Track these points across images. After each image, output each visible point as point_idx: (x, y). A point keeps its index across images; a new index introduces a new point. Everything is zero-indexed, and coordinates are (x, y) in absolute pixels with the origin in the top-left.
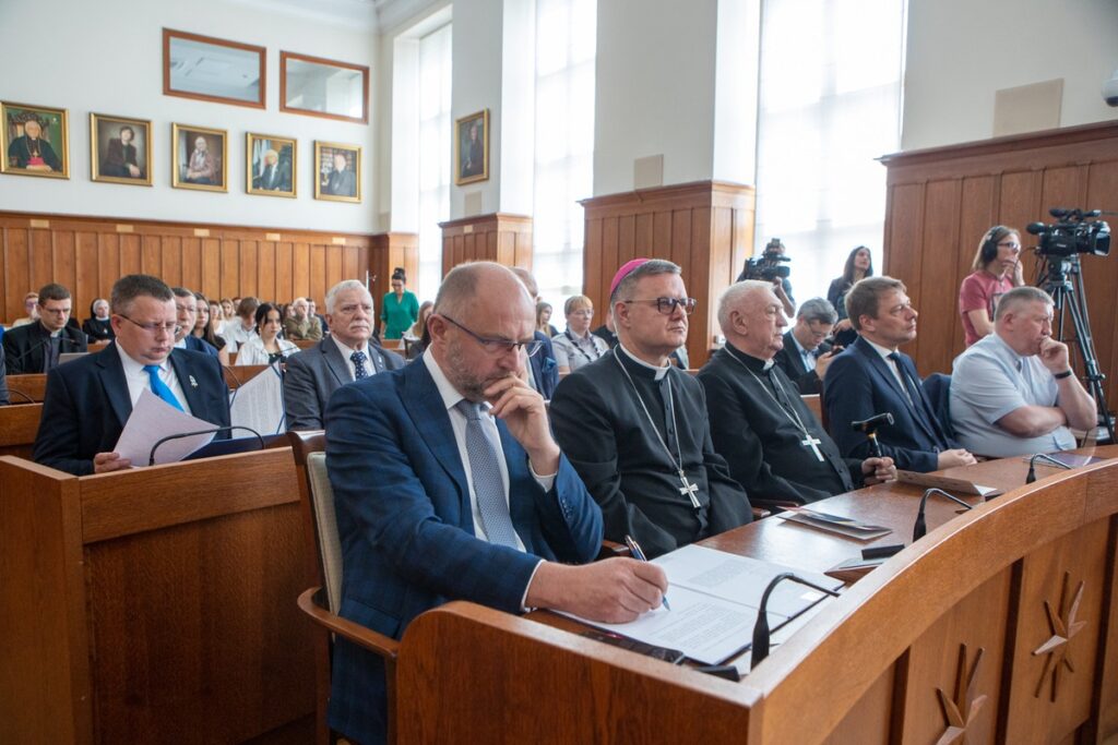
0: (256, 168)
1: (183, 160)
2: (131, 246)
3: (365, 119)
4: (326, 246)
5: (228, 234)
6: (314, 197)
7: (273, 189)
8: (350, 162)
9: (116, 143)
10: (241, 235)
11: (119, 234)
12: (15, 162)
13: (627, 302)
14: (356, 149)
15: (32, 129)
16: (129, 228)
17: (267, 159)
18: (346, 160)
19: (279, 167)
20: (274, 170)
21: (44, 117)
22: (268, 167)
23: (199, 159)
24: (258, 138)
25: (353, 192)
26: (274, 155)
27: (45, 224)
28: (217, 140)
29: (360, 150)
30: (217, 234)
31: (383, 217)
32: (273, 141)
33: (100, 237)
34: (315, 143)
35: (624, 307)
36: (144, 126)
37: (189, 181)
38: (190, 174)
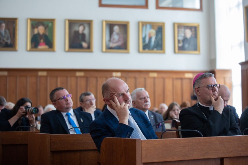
0: (144, 39)
1: (108, 38)
2: (82, 82)
3: (201, 9)
4: (182, 79)
5: (131, 75)
6: (175, 52)
7: (153, 49)
8: (194, 33)
9: (77, 33)
10: (137, 75)
11: (77, 77)
12: (33, 45)
13: (198, 87)
14: (196, 25)
15: (41, 30)
16: (82, 74)
17: (150, 34)
18: (192, 31)
19: (156, 38)
20: (153, 39)
21: (46, 23)
22: (150, 38)
23: (116, 37)
24: (144, 24)
25: (196, 48)
26: (153, 32)
27: (45, 74)
28: (124, 27)
29: (199, 26)
30: (125, 75)
31: (212, 61)
32: (152, 25)
33: (69, 79)
34: (174, 24)
35: (198, 89)
36: (89, 23)
37: (111, 48)
38: (112, 45)
